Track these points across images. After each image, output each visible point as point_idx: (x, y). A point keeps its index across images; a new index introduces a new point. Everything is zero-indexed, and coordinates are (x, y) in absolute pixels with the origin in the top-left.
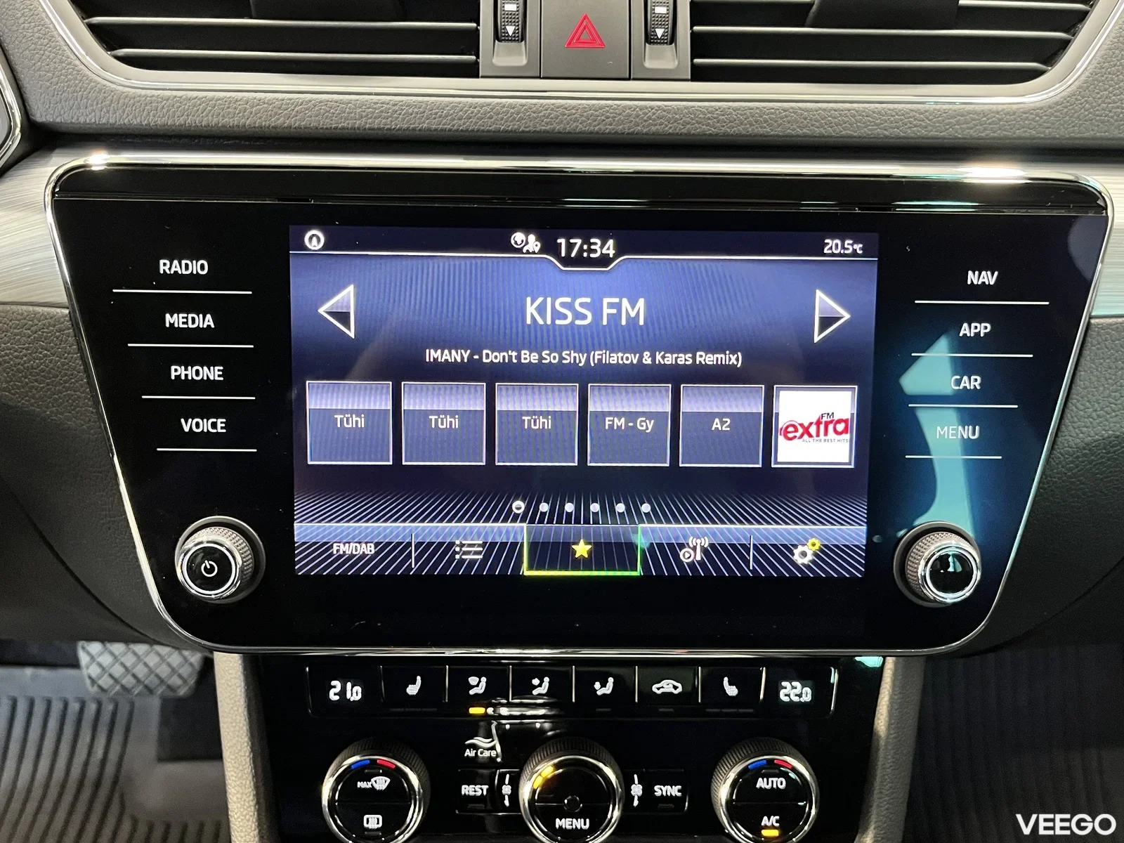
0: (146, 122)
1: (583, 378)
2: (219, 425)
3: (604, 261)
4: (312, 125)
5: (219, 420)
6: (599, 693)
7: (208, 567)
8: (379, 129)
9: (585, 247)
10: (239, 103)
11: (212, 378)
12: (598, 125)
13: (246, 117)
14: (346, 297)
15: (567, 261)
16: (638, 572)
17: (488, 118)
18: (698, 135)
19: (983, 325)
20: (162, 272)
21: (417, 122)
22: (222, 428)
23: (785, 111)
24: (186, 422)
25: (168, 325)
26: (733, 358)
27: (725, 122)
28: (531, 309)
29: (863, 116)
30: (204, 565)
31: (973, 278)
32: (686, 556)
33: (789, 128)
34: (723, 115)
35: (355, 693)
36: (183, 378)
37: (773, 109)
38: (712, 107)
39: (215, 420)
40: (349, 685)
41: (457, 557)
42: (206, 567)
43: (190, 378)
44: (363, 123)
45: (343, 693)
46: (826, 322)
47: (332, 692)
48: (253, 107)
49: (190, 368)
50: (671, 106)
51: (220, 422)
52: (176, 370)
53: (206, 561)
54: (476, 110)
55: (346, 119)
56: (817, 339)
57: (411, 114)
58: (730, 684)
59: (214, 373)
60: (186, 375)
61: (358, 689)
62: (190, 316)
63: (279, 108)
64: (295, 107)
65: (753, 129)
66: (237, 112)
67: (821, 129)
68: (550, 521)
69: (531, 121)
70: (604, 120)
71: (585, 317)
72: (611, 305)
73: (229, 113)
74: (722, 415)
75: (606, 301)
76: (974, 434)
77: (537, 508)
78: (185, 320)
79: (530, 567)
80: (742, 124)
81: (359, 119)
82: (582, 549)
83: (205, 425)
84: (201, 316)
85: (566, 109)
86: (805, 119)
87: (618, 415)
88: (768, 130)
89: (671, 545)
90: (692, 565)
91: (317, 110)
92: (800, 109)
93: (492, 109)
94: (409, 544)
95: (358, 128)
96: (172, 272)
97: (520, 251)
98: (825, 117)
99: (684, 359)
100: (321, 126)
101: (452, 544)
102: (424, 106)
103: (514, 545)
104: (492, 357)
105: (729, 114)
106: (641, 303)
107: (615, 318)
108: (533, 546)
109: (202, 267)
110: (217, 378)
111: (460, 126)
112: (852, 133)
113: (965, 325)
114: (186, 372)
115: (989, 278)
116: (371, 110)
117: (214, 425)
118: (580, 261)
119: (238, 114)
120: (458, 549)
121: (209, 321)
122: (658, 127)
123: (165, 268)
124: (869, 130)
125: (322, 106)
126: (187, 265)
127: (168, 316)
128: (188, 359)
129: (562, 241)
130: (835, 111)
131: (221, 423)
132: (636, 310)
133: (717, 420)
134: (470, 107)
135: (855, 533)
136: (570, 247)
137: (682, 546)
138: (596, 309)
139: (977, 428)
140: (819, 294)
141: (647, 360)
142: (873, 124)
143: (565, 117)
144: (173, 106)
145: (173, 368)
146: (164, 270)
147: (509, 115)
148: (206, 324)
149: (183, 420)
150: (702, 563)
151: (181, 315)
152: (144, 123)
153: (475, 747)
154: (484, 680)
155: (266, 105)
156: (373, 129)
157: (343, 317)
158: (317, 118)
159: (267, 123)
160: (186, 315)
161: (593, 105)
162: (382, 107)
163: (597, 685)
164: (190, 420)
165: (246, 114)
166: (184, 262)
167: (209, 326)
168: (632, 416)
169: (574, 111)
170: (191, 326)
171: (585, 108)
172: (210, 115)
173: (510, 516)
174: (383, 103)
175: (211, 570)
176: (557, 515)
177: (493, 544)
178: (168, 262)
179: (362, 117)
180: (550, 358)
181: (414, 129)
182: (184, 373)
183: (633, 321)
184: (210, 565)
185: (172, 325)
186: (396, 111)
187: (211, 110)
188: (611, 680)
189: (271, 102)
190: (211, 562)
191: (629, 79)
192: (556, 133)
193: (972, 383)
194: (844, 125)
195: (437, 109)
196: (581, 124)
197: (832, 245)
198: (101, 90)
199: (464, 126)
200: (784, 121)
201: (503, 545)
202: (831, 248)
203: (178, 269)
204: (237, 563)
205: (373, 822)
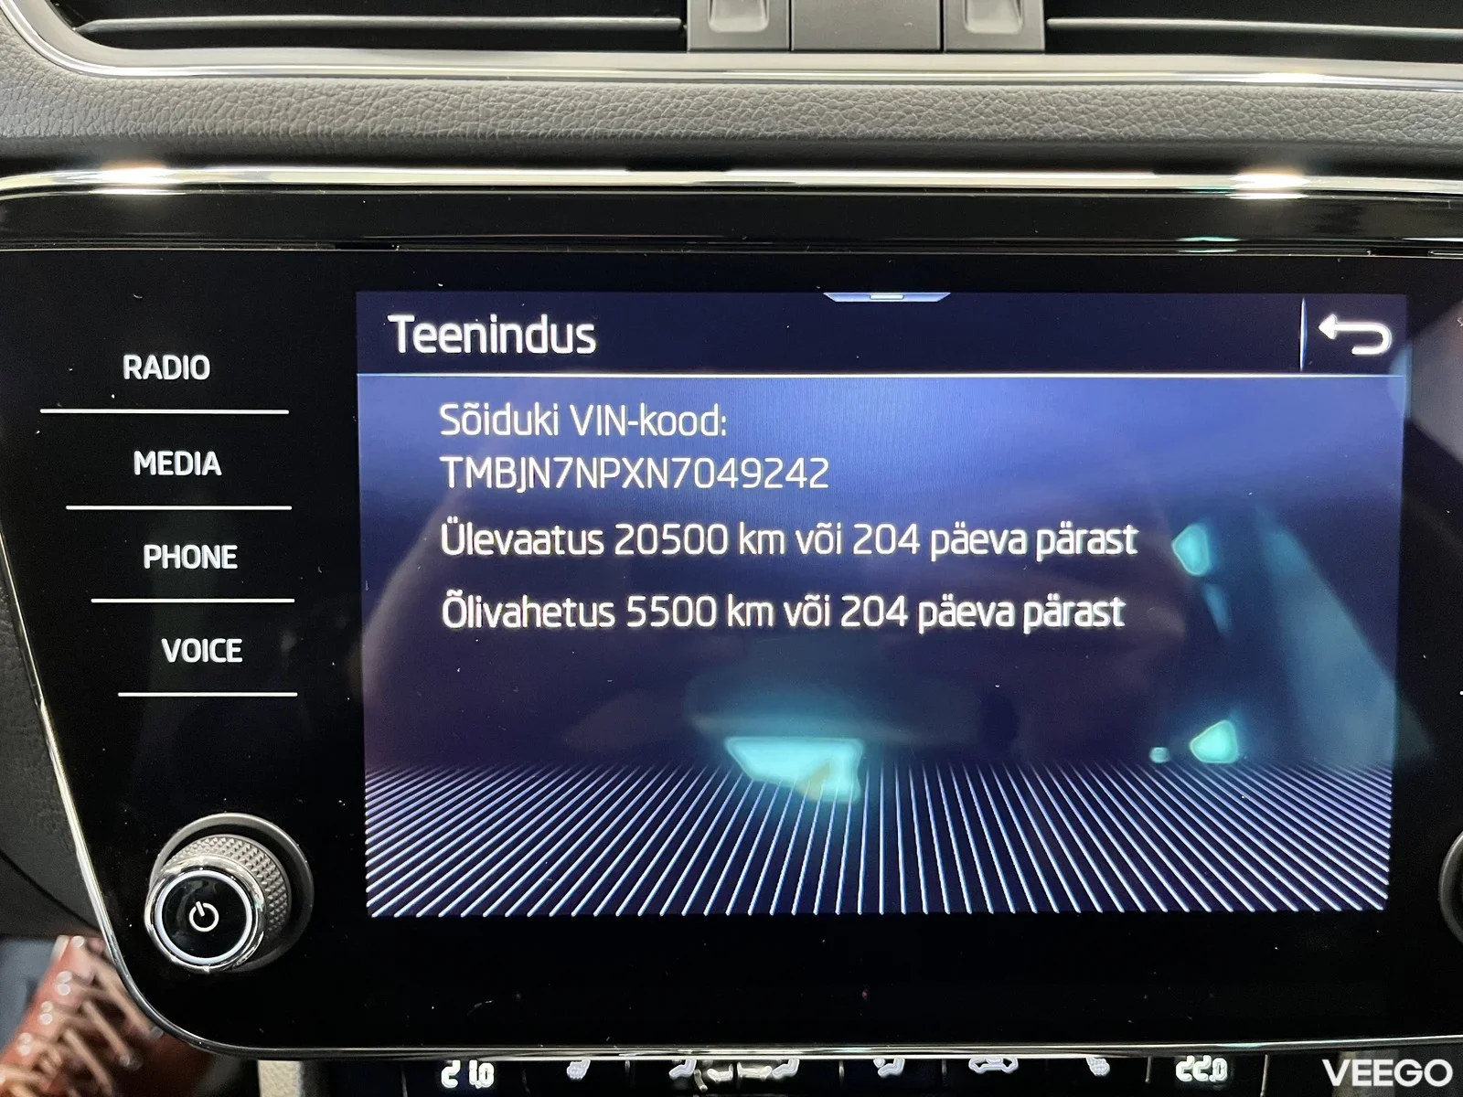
0: (121, 130)
2: (230, 650)
4: (402, 130)
5: (231, 641)
6: (881, 1070)
7: (202, 914)
8: (518, 135)
10: (277, 94)
11: (217, 566)
12: (893, 124)
13: (290, 118)
17: (704, 115)
18: (1065, 140)
20: (127, 376)
21: (583, 122)
22: (235, 655)
23: (1211, 98)
24: (171, 647)
25: (138, 472)
27: (1109, 118)
29: (1342, 106)
30: (194, 910)
33: (1219, 127)
34: (1103, 105)
35: (483, 1075)
36: (165, 565)
37: (1191, 94)
38: (1085, 92)
39: (223, 641)
40: (473, 1063)
42: (197, 912)
43: (178, 566)
44: (490, 127)
47: (445, 1074)
48: (301, 101)
49: (177, 548)
50: (1015, 92)
52: (152, 552)
53: (198, 904)
54: (682, 103)
55: (462, 119)
57: (573, 111)
59: (221, 557)
60: (171, 561)
61: (489, 1068)
62: (179, 454)
63: (346, 103)
64: (374, 100)
65: (1157, 130)
66: (275, 109)
67: (1274, 128)
69: (777, 119)
70: (902, 117)
78: (169, 462)
80: (1139, 120)
81: (483, 120)
83: (205, 651)
84: (198, 454)
85: (836, 98)
86: (1247, 111)
88: (1184, 129)
91: (411, 106)
92: (1237, 94)
93: (711, 100)
95: (483, 136)
96: (146, 377)
98: (1281, 109)
100: (418, 132)
102: (594, 96)
105: (1116, 104)
109: (200, 367)
110: (226, 566)
111: (657, 129)
112: (1326, 134)
114: (171, 556)
116: (503, 103)
117: (221, 650)
119: (277, 112)
121: (212, 464)
122: (995, 127)
123: (132, 369)
124: (1356, 130)
125: (420, 97)
126: (172, 364)
127: (138, 455)
128: (175, 531)
130: (1296, 97)
131: (234, 645)
134: (673, 97)
142: (1359, 120)
143: (837, 111)
144: (167, 102)
145: (147, 548)
146: (131, 373)
147: (740, 109)
148: (207, 468)
149: (165, 642)
151: (162, 454)
152: (117, 133)
155: (322, 98)
156: (509, 137)
158: (411, 118)
159: (326, 126)
160: (170, 453)
161: (883, 92)
162: (523, 98)
164: (179, 641)
165: (289, 112)
166: (166, 358)
167: (211, 472)
169: (851, 102)
170: (179, 472)
171: (870, 97)
172: (228, 115)
174: (525, 93)
175: (208, 918)
178: (138, 359)
179: (488, 117)
181: (577, 136)
182: (167, 556)
184: (204, 909)
185: (145, 471)
186: (547, 105)
187: (231, 107)
189: (331, 93)
190: (206, 905)
191: (941, 51)
192: (820, 139)
194: (1311, 122)
195: (618, 100)
196: (862, 122)
199: (664, 129)
200: (1210, 115)
203: (157, 371)
204: (255, 903)
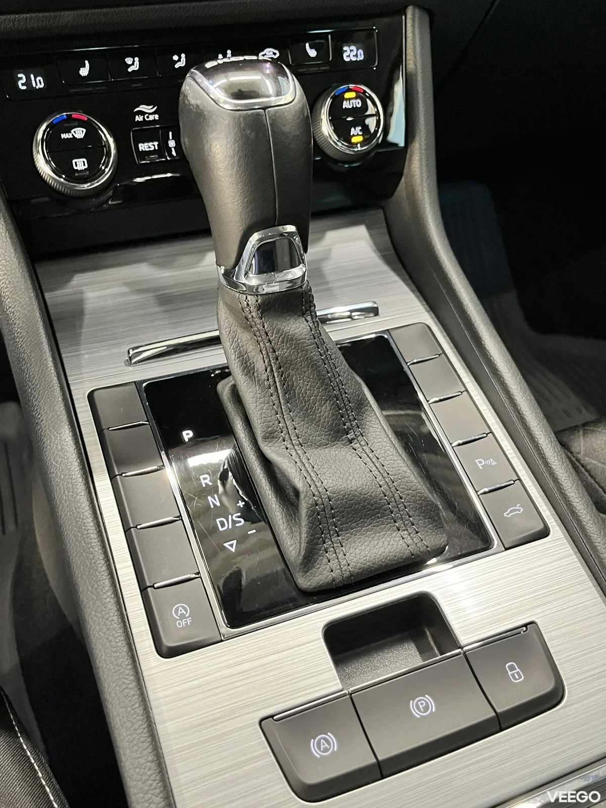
35: (38, 82)
45: (28, 83)
47: (21, 83)
205: (80, 164)
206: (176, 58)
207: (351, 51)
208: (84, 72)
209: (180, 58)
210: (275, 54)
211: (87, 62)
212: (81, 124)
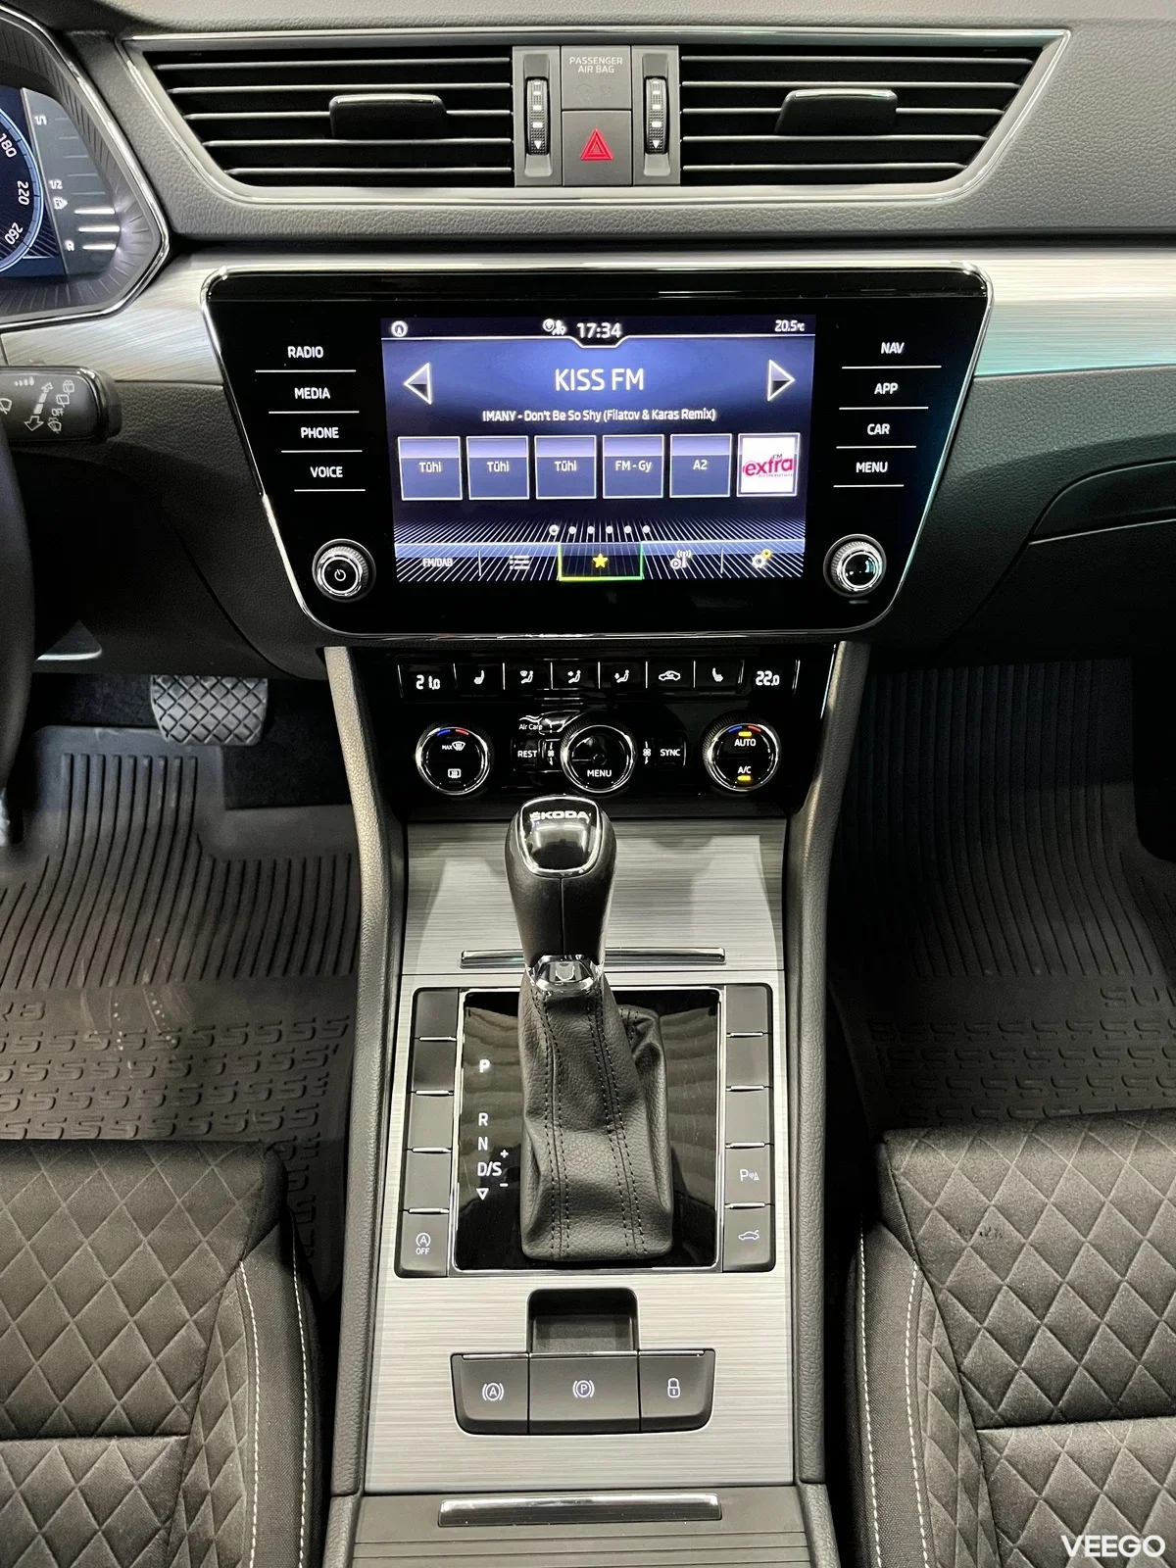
1: (599, 430)
2: (338, 472)
3: (613, 340)
4: (388, 232)
6: (618, 681)
7: (339, 574)
8: (440, 234)
9: (599, 330)
10: (331, 214)
11: (330, 436)
12: (608, 227)
13: (338, 228)
14: (425, 372)
15: (585, 341)
16: (641, 577)
17: (523, 223)
18: (686, 233)
19: (893, 384)
20: (290, 356)
21: (469, 227)
22: (340, 474)
23: (753, 211)
24: (314, 471)
25: (297, 397)
26: (709, 413)
27: (706, 222)
28: (559, 379)
29: (815, 213)
31: (885, 348)
32: (675, 564)
33: (756, 226)
34: (705, 216)
35: (435, 684)
36: (310, 436)
37: (744, 210)
38: (696, 209)
39: (335, 468)
40: (430, 678)
41: (511, 568)
42: (337, 574)
43: (315, 437)
44: (427, 229)
45: (425, 684)
46: (778, 385)
47: (418, 683)
48: (342, 219)
49: (314, 429)
50: (664, 209)
51: (339, 469)
52: (305, 431)
53: (337, 570)
54: (513, 217)
55: (415, 226)
56: (770, 398)
57: (464, 221)
58: (717, 673)
59: (332, 433)
60: (312, 435)
61: (437, 681)
62: (313, 389)
63: (363, 219)
64: (375, 216)
65: (728, 227)
67: (782, 226)
68: (577, 541)
69: (556, 225)
70: (612, 223)
71: (598, 384)
72: (618, 375)
73: (324, 224)
74: (700, 458)
75: (615, 371)
76: (884, 468)
77: (567, 532)
78: (309, 393)
79: (564, 575)
80: (719, 223)
81: (424, 226)
82: (600, 561)
83: (328, 472)
84: (320, 390)
85: (583, 213)
86: (769, 218)
87: (626, 459)
88: (740, 227)
89: (664, 557)
90: (679, 571)
91: (392, 220)
92: (765, 209)
93: (526, 215)
94: (476, 559)
95: (424, 234)
96: (298, 356)
97: (550, 334)
98: (785, 216)
99: (673, 415)
100: (395, 233)
101: (506, 559)
102: (473, 213)
103: (551, 559)
104: (531, 416)
105: (710, 215)
106: (641, 372)
107: (622, 385)
108: (565, 559)
109: (319, 352)
110: (334, 436)
111: (502, 230)
113: (879, 385)
114: (312, 433)
115: (897, 348)
118: (595, 341)
120: (511, 562)
121: (326, 394)
122: (654, 227)
123: (292, 353)
124: (819, 225)
126: (308, 351)
127: (296, 390)
128: (313, 422)
129: (581, 325)
132: (637, 378)
133: (697, 462)
134: (509, 214)
135: (797, 544)
136: (587, 330)
137: (672, 557)
138: (607, 377)
139: (886, 464)
140: (772, 364)
141: (645, 417)
142: (820, 220)
143: (583, 221)
144: (281, 219)
145: (303, 429)
146: (292, 355)
148: (324, 395)
149: (312, 469)
150: (687, 569)
151: (306, 389)
153: (528, 723)
154: (531, 673)
157: (422, 388)
158: (391, 226)
159: (354, 231)
160: (309, 389)
161: (604, 210)
162: (441, 215)
163: (617, 676)
164: (317, 468)
165: (337, 224)
166: (305, 348)
167: (326, 397)
168: (635, 460)
169: (589, 216)
170: (314, 397)
171: (598, 213)
172: (310, 226)
173: (547, 537)
174: (442, 213)
175: (341, 577)
176: (582, 536)
177: (536, 559)
178: (293, 348)
179: (426, 225)
180: (574, 416)
181: (466, 234)
182: (310, 433)
183: (635, 387)
184: (341, 573)
185: (300, 397)
186: (452, 219)
187: (311, 222)
188: (627, 672)
189: (355, 213)
190: (340, 571)
191: (632, 186)
192: (576, 234)
193: (884, 430)
196: (594, 226)
197: (781, 325)
198: (225, 206)
201: (544, 559)
202: (780, 328)
203: (302, 354)
204: (360, 570)
205: (455, 774)
206: (571, 674)
207: (766, 675)
208: (478, 681)
209: (575, 674)
210: (676, 676)
211: (483, 672)
212: (462, 738)
